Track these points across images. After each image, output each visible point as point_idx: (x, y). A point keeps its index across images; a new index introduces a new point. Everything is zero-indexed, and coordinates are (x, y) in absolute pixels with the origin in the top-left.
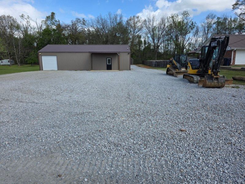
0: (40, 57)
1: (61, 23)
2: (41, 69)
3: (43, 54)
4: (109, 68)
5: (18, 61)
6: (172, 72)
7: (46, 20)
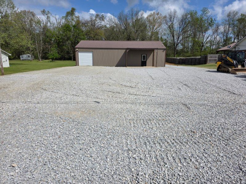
0: (76, 53)
1: (81, 19)
2: (77, 64)
3: (79, 50)
4: (144, 64)
5: (40, 57)
6: (226, 69)
7: (67, 16)
